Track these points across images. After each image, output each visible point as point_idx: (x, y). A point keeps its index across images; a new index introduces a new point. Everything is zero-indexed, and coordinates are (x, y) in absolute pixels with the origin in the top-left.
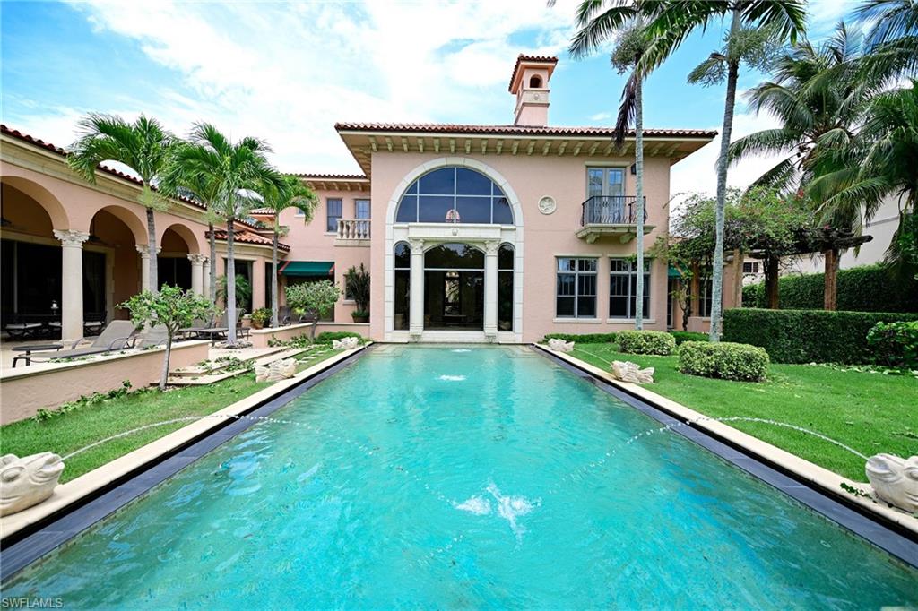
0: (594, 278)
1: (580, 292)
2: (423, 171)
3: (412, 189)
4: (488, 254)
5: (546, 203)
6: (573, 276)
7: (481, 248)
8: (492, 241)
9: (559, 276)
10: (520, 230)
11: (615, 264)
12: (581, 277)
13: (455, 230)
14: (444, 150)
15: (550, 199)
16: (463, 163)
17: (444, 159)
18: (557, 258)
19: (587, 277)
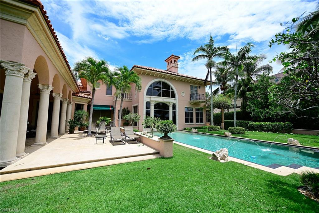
0: (192, 113)
1: (190, 117)
2: (154, 82)
3: (151, 86)
4: (170, 106)
5: (183, 94)
6: (188, 112)
7: (168, 104)
8: (172, 102)
9: (186, 112)
10: (177, 100)
11: (197, 110)
12: (190, 112)
13: (163, 99)
14: (160, 77)
15: (183, 93)
16: (164, 81)
17: (159, 79)
18: (185, 107)
19: (191, 112)
